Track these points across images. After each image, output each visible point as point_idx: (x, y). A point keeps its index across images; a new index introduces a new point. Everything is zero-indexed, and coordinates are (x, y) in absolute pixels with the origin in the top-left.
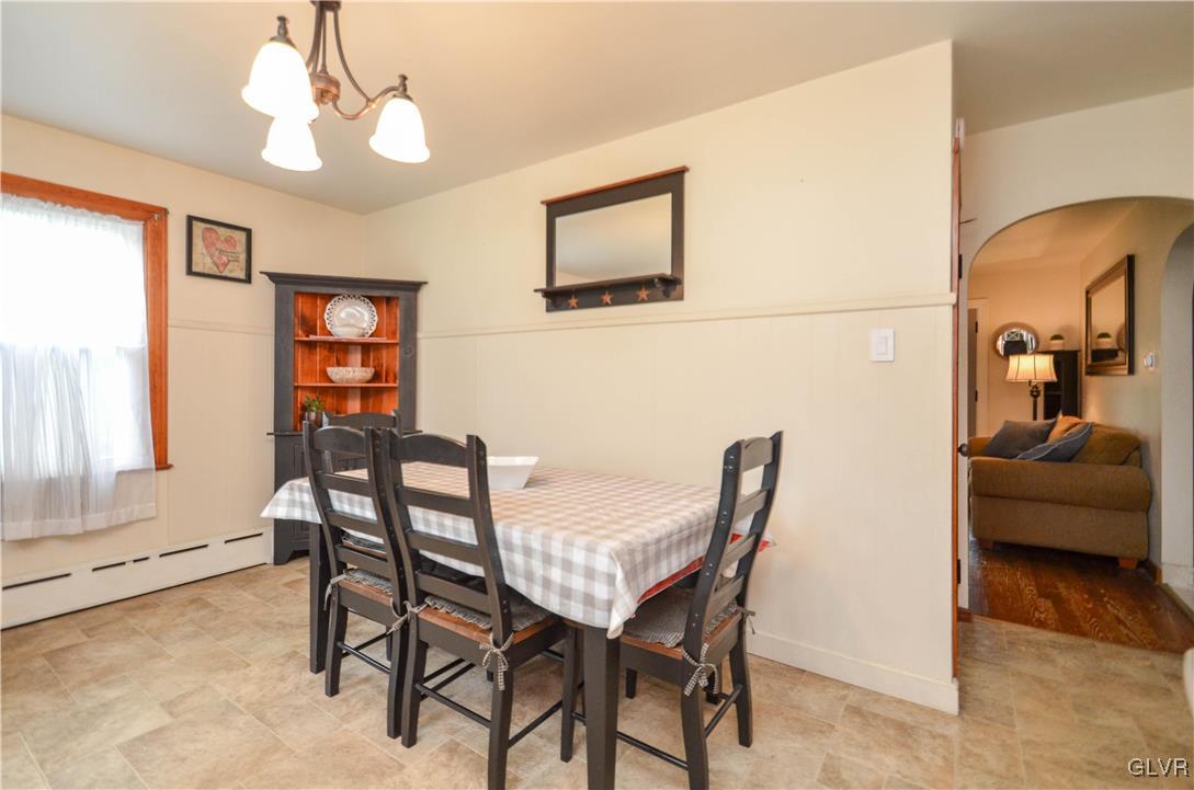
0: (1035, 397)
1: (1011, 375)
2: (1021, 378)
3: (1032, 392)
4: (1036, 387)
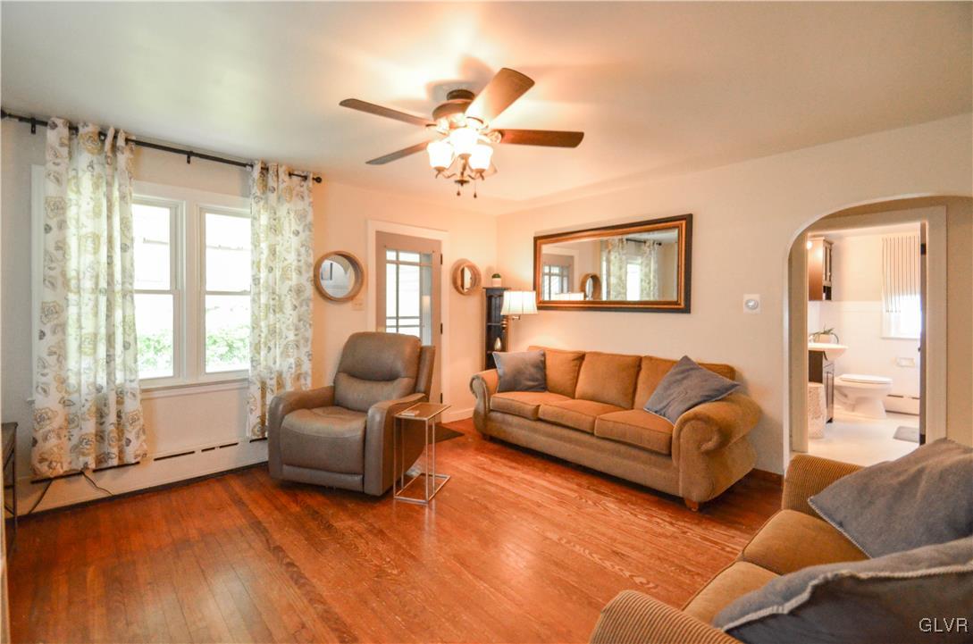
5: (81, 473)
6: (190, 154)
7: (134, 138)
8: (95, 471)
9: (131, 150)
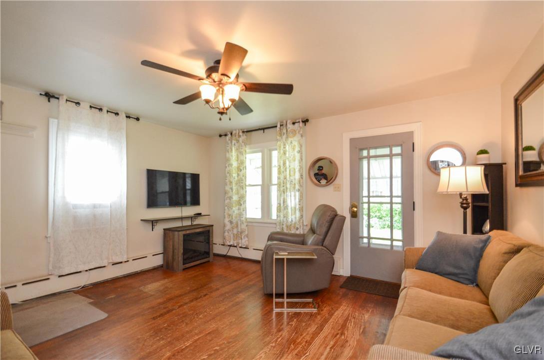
0: (465, 209)
1: (442, 188)
2: (451, 190)
3: (462, 204)
4: (466, 199)
5: (236, 247)
6: (264, 129)
7: (245, 130)
8: (240, 247)
9: (246, 135)
